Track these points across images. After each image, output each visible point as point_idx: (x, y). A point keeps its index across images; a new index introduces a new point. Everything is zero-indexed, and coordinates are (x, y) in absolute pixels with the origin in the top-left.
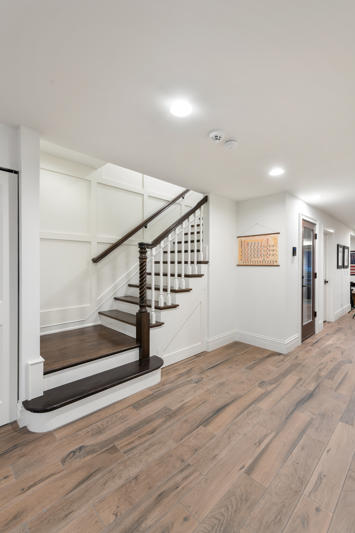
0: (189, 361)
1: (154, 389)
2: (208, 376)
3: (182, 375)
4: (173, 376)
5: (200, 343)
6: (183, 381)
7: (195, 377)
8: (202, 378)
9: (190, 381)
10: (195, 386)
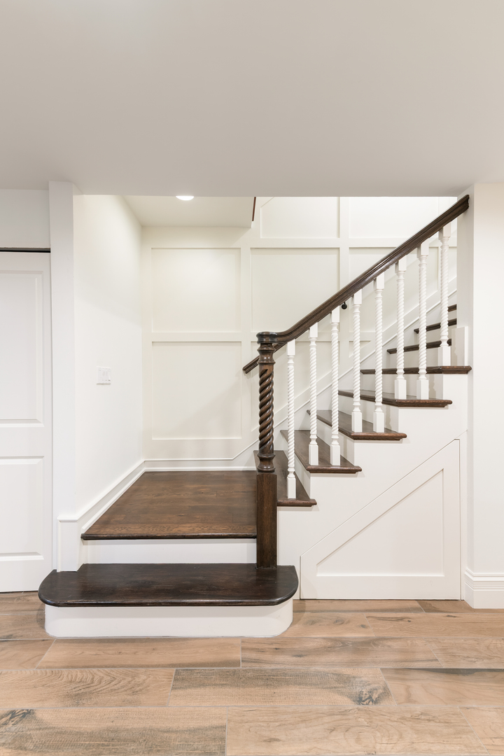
0: (392, 610)
1: (252, 649)
2: (409, 699)
3: (338, 645)
4: (318, 636)
5: (441, 575)
6: (326, 669)
7: (369, 674)
8: (386, 693)
9: (345, 680)
10: (344, 713)
